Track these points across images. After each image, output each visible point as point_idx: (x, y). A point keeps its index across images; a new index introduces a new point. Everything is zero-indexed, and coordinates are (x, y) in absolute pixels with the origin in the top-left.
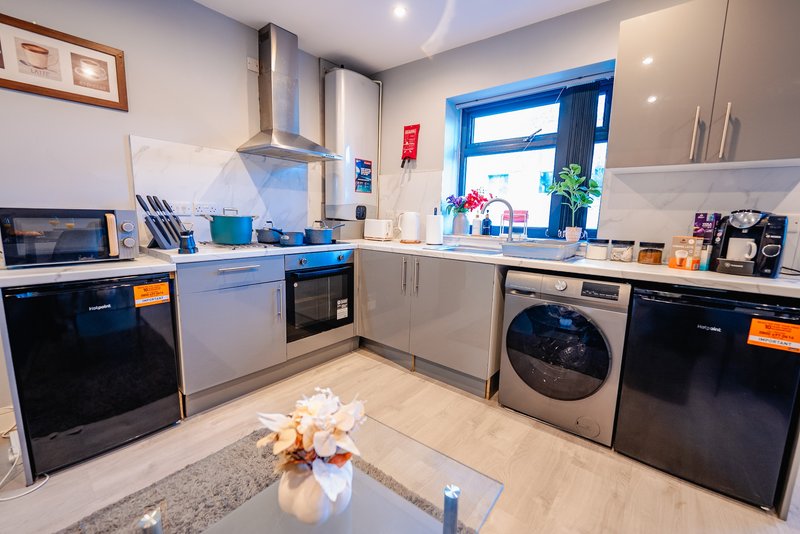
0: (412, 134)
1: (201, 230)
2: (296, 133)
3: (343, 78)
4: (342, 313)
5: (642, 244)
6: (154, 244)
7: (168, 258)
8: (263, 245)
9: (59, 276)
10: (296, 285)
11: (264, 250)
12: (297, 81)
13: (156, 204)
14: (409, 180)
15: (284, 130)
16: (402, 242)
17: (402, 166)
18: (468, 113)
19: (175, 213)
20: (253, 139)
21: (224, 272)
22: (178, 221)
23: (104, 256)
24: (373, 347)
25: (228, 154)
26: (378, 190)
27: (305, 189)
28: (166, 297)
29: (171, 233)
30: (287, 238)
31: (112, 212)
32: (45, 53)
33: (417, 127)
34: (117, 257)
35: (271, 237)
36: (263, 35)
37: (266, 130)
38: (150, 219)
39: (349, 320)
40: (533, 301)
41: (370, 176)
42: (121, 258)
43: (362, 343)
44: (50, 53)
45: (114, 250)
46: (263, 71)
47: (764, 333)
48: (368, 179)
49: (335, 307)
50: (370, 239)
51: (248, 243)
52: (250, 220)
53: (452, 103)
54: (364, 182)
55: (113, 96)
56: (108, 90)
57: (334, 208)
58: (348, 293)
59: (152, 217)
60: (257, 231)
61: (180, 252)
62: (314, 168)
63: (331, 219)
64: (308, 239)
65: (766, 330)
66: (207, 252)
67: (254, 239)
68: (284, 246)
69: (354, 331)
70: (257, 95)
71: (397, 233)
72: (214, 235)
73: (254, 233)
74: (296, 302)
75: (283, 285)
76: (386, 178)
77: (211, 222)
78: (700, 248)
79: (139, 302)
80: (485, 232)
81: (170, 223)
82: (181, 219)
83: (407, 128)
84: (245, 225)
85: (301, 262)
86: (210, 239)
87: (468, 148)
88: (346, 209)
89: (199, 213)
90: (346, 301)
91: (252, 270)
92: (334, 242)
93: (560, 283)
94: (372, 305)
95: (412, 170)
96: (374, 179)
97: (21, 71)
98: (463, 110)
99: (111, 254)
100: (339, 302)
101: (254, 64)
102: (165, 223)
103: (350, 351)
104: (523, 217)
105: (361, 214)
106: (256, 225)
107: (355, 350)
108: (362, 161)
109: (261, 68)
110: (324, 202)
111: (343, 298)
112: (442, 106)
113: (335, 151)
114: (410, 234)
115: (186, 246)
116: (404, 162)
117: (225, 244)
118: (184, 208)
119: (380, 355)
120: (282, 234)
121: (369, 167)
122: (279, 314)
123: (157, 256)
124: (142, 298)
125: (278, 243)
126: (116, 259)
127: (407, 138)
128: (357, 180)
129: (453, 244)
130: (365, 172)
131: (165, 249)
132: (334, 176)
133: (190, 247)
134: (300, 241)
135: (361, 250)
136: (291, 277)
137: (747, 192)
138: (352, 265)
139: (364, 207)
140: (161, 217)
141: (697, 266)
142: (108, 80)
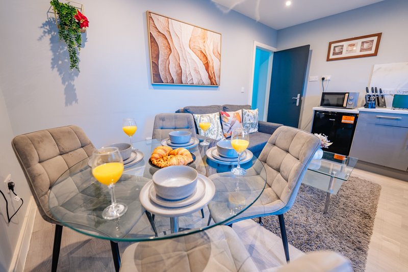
23: (341, 106)
28: (352, 122)
79: (343, 121)
124: (344, 120)
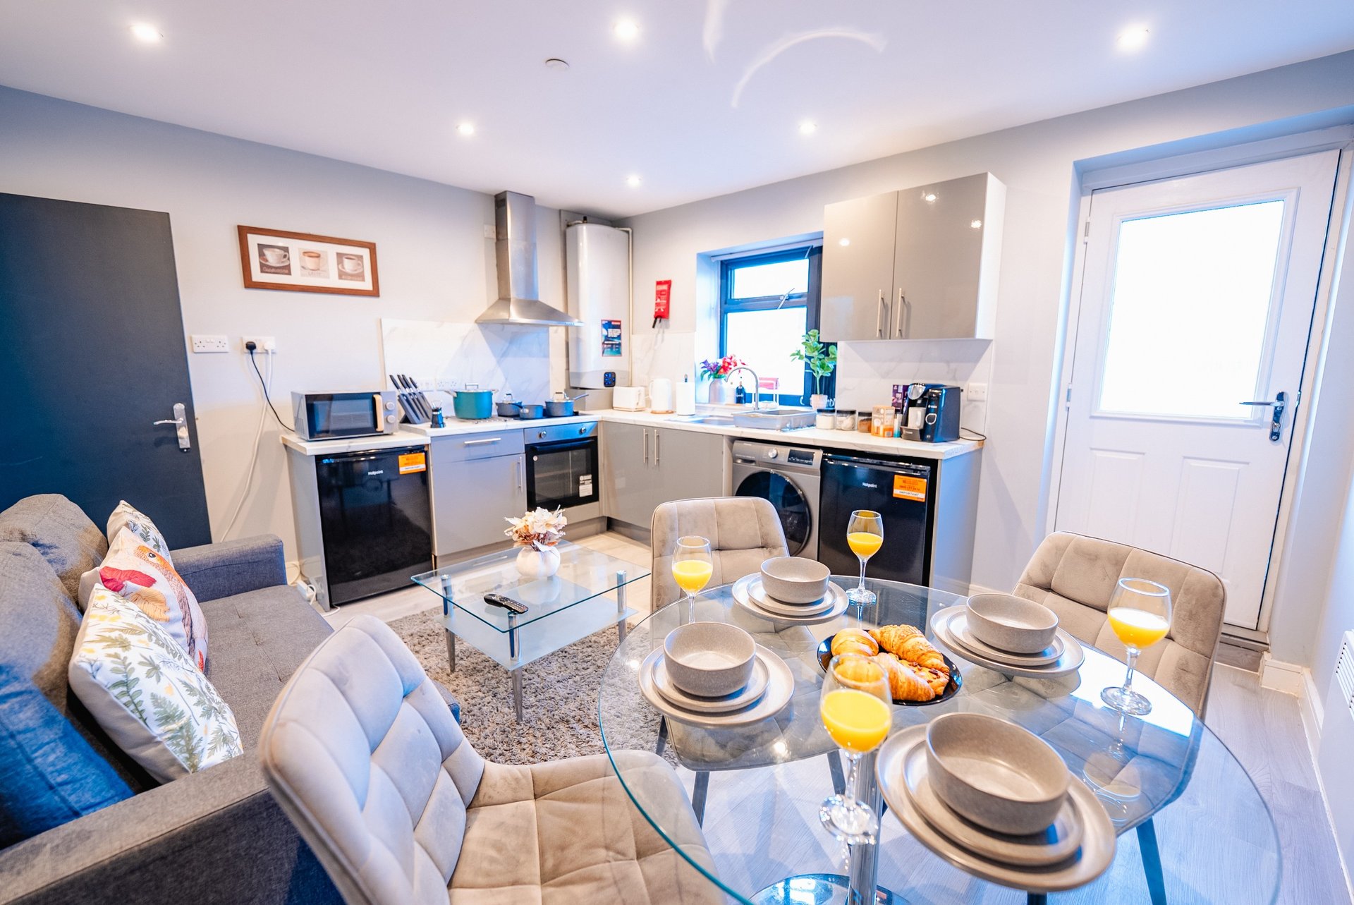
0: (664, 289)
1: (446, 405)
2: (534, 299)
3: (585, 232)
4: (586, 490)
5: (860, 414)
6: (406, 420)
7: (423, 432)
8: (503, 419)
9: (349, 447)
10: (535, 458)
11: (504, 424)
12: (535, 244)
13: (405, 383)
14: (663, 340)
15: (522, 297)
16: (652, 412)
17: (654, 327)
18: (727, 267)
19: (420, 389)
20: (492, 307)
21: (468, 445)
22: (423, 397)
24: (622, 529)
25: (468, 326)
26: (630, 352)
27: (547, 356)
29: (419, 410)
30: (527, 411)
31: (379, 393)
32: (318, 256)
33: (668, 283)
34: (382, 432)
35: (512, 411)
36: (500, 201)
37: (504, 299)
38: (401, 397)
39: (594, 497)
40: (754, 469)
41: (619, 337)
42: (385, 433)
43: (611, 525)
44: (322, 256)
45: (381, 426)
46: (500, 237)
47: (902, 487)
48: (617, 341)
49: (577, 483)
50: (620, 409)
51: (487, 417)
52: (490, 394)
53: (705, 258)
54: (613, 346)
55: (367, 285)
56: (363, 280)
57: (579, 375)
58: (593, 470)
59: (403, 395)
60: (497, 404)
61: (432, 427)
62: (556, 332)
63: (576, 388)
64: (547, 413)
65: (903, 485)
66: (453, 427)
67: (495, 413)
68: (523, 419)
69: (600, 510)
70: (495, 262)
71: (648, 402)
72: (457, 409)
73: (494, 406)
74: (536, 476)
75: (522, 459)
76: (638, 338)
77: (455, 398)
78: (891, 417)
80: (739, 401)
81: (417, 399)
82: (426, 394)
83: (659, 283)
84: (486, 400)
85: (540, 436)
86: (454, 414)
87: (728, 304)
88: (592, 375)
89: (440, 388)
90: (590, 477)
91: (493, 443)
92: (576, 414)
93: (772, 451)
94: (620, 483)
95: (665, 330)
96: (624, 341)
97: (302, 275)
98: (722, 262)
99: (378, 430)
100: (582, 478)
101: (491, 231)
102: (413, 400)
103: (597, 534)
104: (774, 383)
105: (610, 380)
106: (495, 399)
107: (602, 532)
108: (610, 322)
109: (498, 233)
110: (568, 369)
111: (587, 474)
112: (693, 261)
113: (578, 317)
114: (660, 404)
115: (437, 422)
116: (655, 322)
117: (468, 419)
118: (427, 384)
119: (628, 537)
120: (521, 407)
121: (619, 327)
122: (520, 487)
123: (410, 430)
125: (517, 416)
126: (381, 434)
127: (659, 294)
128: (603, 343)
129: (705, 414)
130: (613, 333)
131: (415, 423)
132: (578, 340)
133: (440, 422)
134: (540, 413)
135: (606, 423)
136: (531, 450)
137: (948, 362)
138: (595, 438)
139: (614, 374)
140: (410, 394)
141: (890, 433)
142: (363, 272)
